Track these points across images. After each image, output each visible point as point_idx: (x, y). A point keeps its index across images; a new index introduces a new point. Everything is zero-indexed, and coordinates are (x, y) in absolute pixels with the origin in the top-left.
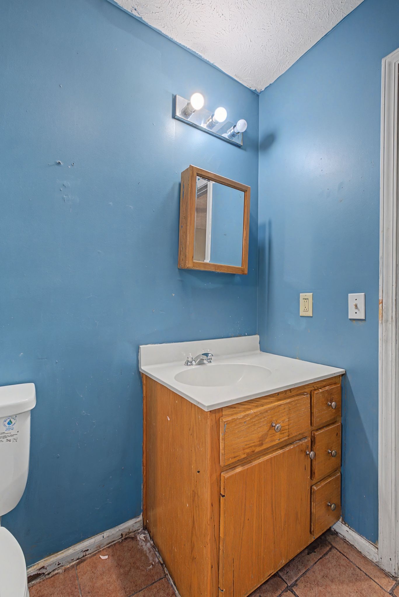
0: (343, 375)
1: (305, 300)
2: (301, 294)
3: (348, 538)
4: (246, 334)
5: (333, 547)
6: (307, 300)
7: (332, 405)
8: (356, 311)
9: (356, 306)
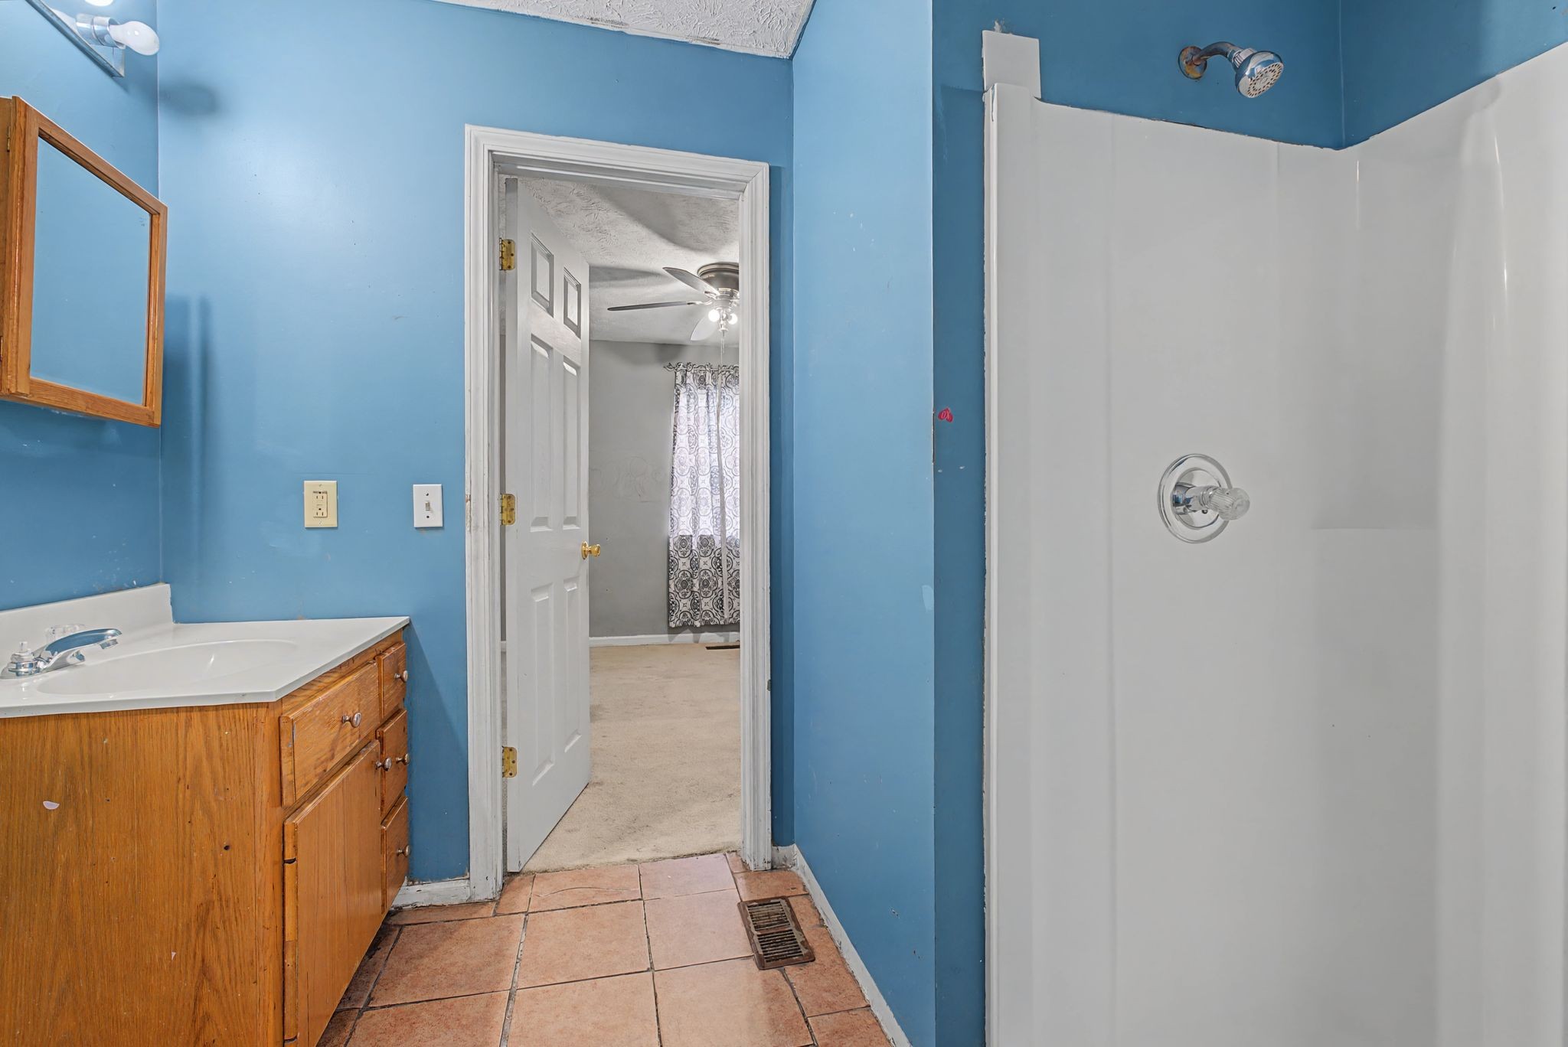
0: (407, 627)
1: (320, 496)
2: (305, 482)
3: (422, 900)
4: (135, 582)
5: (402, 927)
6: (325, 495)
7: (404, 676)
8: (428, 513)
9: (428, 505)
